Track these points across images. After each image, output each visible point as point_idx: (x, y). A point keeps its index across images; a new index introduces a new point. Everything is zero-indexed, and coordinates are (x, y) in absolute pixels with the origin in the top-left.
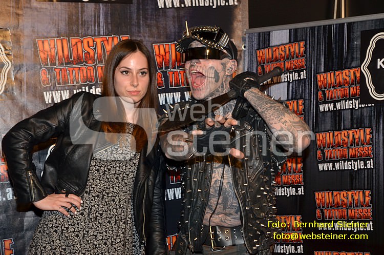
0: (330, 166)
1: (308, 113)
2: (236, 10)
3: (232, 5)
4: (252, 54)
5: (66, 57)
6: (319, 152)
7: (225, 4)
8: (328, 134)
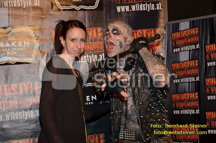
0: (214, 97)
1: (201, 68)
2: (161, 12)
3: (158, 10)
4: (170, 36)
6: (208, 90)
8: (213, 79)
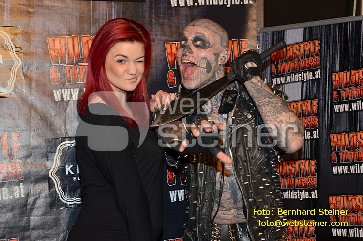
0: (345, 169)
1: (323, 114)
2: (251, 9)
3: (247, 4)
5: (76, 54)
6: (333, 155)
7: (240, 3)
8: (343, 136)
